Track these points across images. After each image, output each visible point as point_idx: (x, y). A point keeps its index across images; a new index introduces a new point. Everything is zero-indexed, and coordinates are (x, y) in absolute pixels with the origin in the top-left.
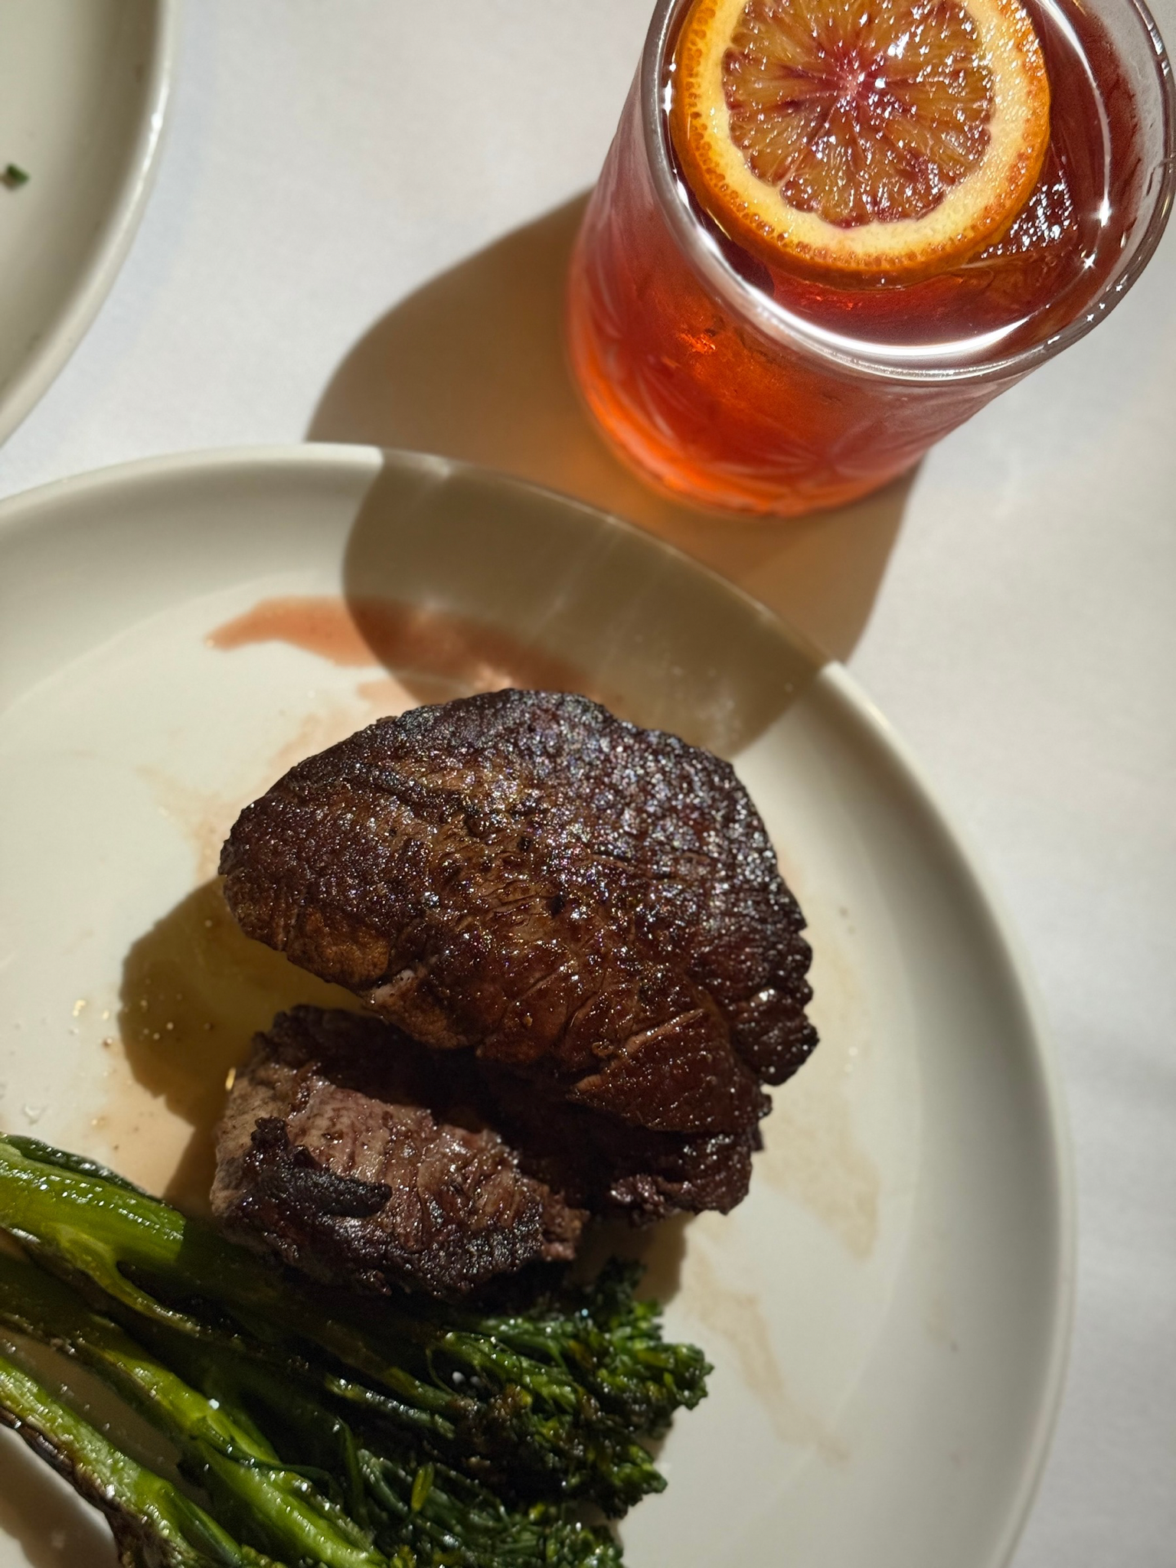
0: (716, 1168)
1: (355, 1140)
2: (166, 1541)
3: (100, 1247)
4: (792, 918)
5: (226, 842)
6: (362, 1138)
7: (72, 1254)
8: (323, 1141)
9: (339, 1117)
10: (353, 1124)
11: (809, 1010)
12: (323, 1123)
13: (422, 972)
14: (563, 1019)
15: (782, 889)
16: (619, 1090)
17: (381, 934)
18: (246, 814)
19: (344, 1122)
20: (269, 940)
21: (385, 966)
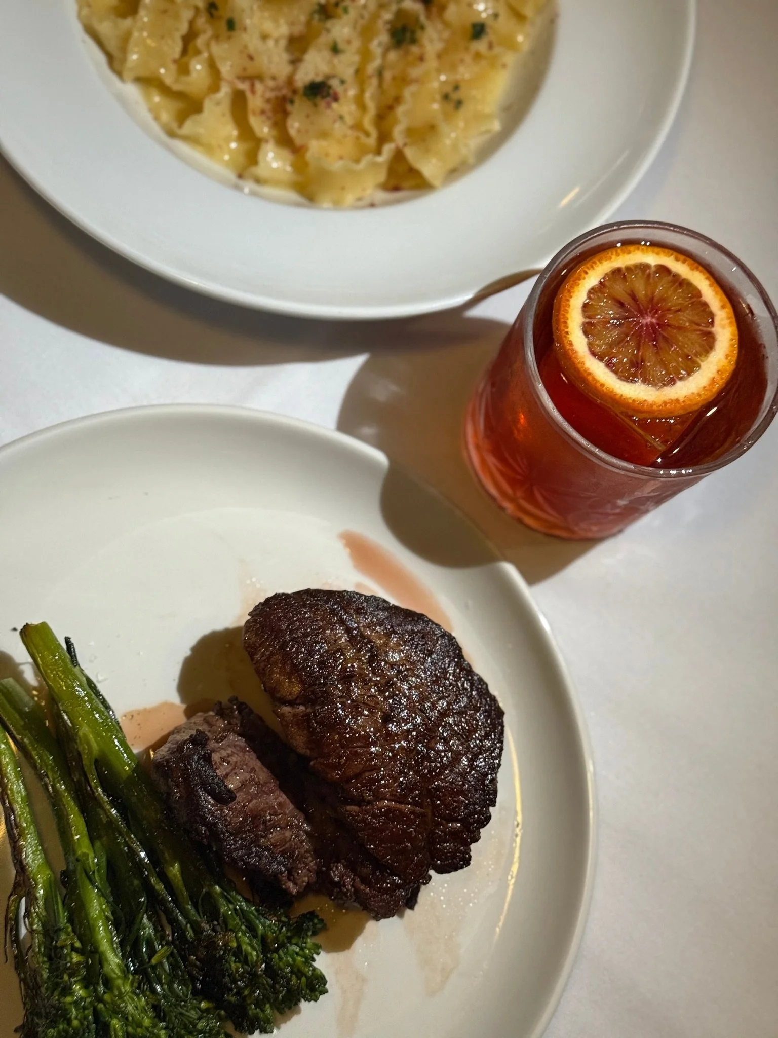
0: (386, 891)
1: (234, 769)
2: (37, 899)
3: (95, 745)
4: (490, 798)
5: (260, 603)
6: (237, 771)
7: (80, 741)
8: (220, 760)
9: (232, 755)
10: (236, 763)
11: (473, 847)
12: (224, 753)
13: (309, 710)
14: (358, 771)
15: (494, 781)
16: (364, 820)
17: (302, 682)
18: (277, 596)
19: (233, 759)
20: (252, 656)
21: (295, 697)
